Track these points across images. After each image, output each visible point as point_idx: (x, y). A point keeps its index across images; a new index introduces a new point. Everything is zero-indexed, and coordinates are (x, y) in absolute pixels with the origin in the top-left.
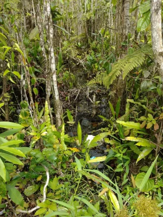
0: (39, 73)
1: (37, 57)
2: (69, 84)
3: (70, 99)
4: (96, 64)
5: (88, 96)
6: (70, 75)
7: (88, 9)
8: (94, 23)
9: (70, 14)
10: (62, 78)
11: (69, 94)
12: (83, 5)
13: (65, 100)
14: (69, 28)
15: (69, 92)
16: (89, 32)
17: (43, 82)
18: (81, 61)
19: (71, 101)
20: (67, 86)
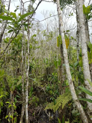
0: (19, 98)
1: (20, 89)
2: (35, 104)
3: (35, 114)
4: (51, 91)
5: (46, 112)
6: (36, 99)
7: (47, 63)
8: (50, 69)
9: (38, 66)
10: (31, 101)
11: (35, 111)
12: (45, 61)
13: (32, 115)
14: (38, 72)
15: (35, 109)
16: (47, 73)
17: (21, 103)
18: (43, 88)
19: (36, 116)
20: (34, 106)
